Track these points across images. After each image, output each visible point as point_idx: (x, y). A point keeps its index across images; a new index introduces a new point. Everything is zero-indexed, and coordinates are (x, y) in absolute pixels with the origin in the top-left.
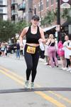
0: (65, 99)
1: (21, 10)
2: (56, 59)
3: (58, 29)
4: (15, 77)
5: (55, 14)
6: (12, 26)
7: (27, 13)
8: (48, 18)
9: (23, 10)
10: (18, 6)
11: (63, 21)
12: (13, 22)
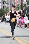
0: (24, 40)
1: (7, 4)
2: (21, 24)
3: (22, 12)
4: (5, 32)
5: (21, 6)
6: (3, 11)
7: (9, 5)
8: (18, 7)
9: (8, 4)
10: (6, 3)
11: (24, 9)
12: (3, 9)
